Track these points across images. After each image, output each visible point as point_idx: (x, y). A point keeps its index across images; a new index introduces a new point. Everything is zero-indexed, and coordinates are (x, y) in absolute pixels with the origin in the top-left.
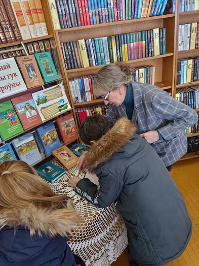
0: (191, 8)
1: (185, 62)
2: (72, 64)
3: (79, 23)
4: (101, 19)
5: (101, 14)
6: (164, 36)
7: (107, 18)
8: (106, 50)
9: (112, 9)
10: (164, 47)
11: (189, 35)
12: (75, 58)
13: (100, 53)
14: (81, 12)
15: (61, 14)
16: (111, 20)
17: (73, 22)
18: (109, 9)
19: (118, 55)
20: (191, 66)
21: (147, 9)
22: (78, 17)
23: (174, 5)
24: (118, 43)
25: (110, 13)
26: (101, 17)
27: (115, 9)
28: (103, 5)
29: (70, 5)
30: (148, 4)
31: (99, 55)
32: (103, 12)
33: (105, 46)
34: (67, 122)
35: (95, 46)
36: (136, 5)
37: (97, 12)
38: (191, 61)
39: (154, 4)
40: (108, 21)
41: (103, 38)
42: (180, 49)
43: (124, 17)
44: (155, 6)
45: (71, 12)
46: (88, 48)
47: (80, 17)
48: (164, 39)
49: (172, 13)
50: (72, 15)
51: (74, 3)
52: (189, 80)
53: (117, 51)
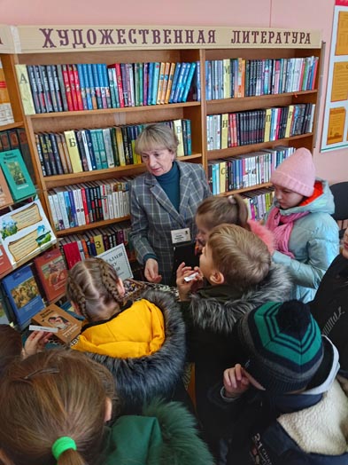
0: (219, 95)
1: (217, 165)
2: (54, 168)
3: (66, 106)
4: (100, 102)
5: (99, 95)
6: (189, 130)
7: (109, 101)
8: (108, 147)
9: (116, 90)
10: (190, 145)
11: (219, 130)
12: (58, 158)
13: (99, 151)
14: (68, 90)
15: (35, 90)
16: (114, 105)
17: (55, 105)
18: (112, 90)
19: (127, 154)
20: (224, 171)
21: (164, 92)
22: (64, 97)
23: (199, 91)
24: (125, 138)
25: (113, 95)
26: (99, 100)
27: (120, 90)
28: (102, 82)
29: (51, 79)
30: (165, 86)
31: (97, 154)
32: (103, 92)
33: (106, 142)
34: (51, 263)
35: (91, 141)
36: (150, 86)
37: (93, 92)
38: (223, 165)
39: (173, 87)
40: (110, 106)
41: (104, 130)
42: (210, 148)
43: (133, 101)
44: (175, 90)
45: (52, 89)
46: (80, 144)
47: (67, 96)
48: (189, 135)
49: (197, 100)
50: (53, 93)
51: (57, 76)
52: (223, 190)
53: (125, 149)
